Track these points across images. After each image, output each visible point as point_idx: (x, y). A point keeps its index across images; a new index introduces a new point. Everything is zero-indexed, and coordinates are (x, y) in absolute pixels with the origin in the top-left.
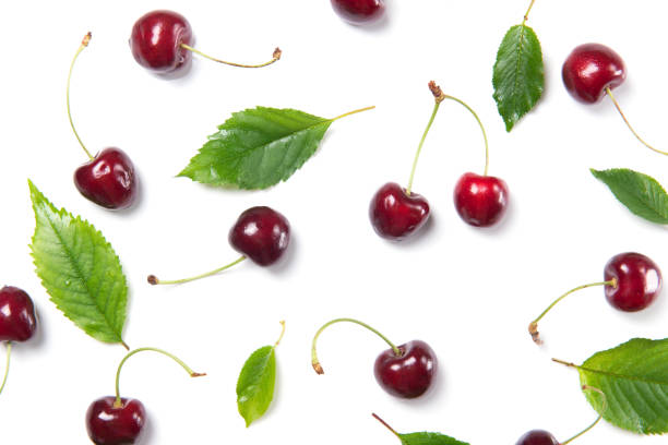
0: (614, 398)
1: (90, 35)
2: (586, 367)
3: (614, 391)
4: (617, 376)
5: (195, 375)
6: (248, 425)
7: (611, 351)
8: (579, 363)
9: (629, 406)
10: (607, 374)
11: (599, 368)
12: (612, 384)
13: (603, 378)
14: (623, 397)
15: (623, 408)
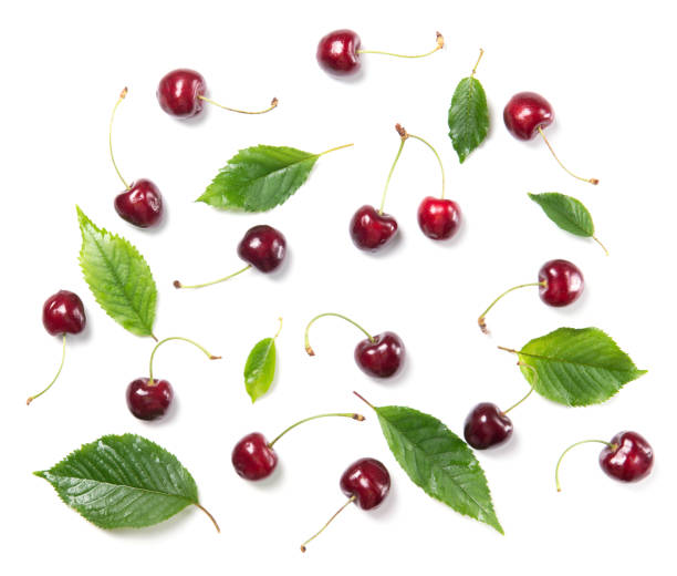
0: (546, 377)
1: (126, 89)
2: (523, 353)
3: (547, 372)
4: (550, 359)
5: (213, 358)
6: (253, 402)
7: (543, 338)
8: (519, 349)
9: (559, 383)
10: (541, 358)
11: (534, 353)
12: (545, 367)
13: (538, 361)
14: (555, 377)
15: (554, 384)
